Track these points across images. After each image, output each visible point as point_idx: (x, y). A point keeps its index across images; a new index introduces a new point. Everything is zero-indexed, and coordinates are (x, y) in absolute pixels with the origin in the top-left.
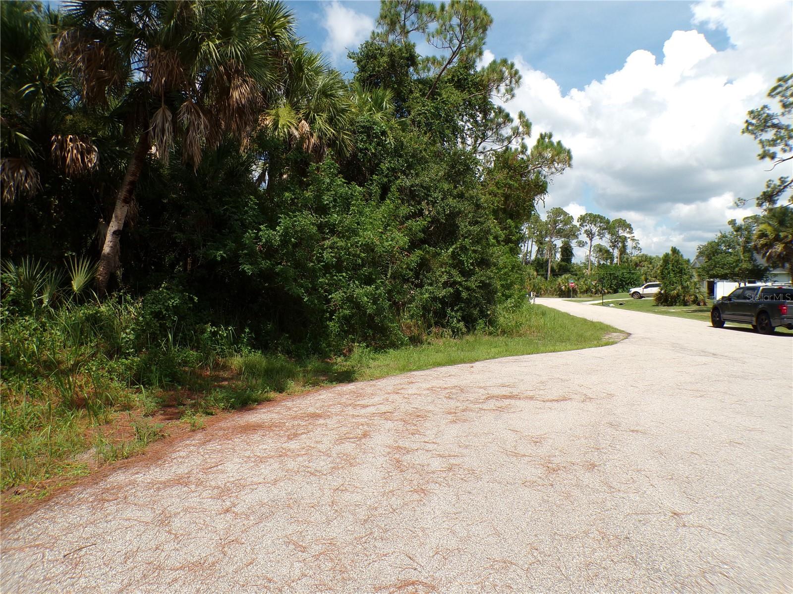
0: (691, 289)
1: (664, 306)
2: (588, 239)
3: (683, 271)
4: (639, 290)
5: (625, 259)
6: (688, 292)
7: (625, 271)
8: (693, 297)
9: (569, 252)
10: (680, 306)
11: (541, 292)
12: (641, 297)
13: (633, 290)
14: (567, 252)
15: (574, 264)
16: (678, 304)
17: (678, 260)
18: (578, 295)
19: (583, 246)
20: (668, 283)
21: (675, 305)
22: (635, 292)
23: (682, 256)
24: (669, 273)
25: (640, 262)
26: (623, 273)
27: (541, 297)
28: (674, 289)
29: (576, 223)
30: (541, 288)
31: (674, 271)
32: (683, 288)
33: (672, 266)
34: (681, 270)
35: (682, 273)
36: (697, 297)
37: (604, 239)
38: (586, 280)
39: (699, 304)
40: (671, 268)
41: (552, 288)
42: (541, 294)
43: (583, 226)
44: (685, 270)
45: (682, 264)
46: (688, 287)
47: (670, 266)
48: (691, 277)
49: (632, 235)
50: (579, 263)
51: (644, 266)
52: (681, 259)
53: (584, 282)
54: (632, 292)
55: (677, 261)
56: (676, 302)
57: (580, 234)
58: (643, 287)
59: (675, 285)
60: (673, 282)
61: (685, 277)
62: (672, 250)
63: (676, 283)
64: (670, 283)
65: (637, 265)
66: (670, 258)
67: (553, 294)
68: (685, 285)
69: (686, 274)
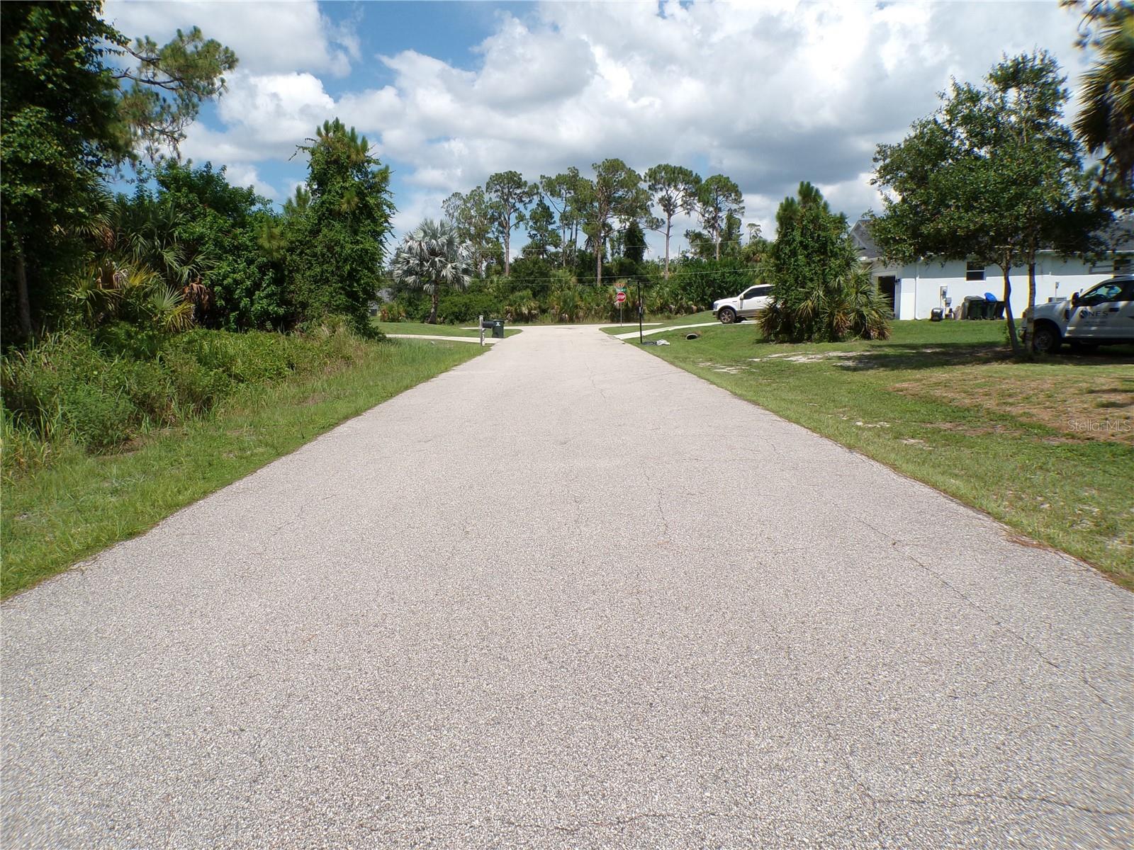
0: (847, 295)
1: (782, 342)
2: (666, 214)
3: (830, 247)
4: (733, 302)
5: (729, 250)
6: (840, 304)
7: (726, 270)
8: (852, 316)
9: (639, 240)
10: (820, 341)
11: (577, 314)
12: (739, 319)
13: (720, 303)
14: (634, 241)
15: (647, 262)
16: (816, 336)
17: (817, 217)
18: (646, 317)
19: (658, 227)
20: (791, 280)
21: (809, 339)
22: (726, 309)
23: (826, 206)
24: (794, 253)
25: (754, 254)
26: (723, 274)
27: (579, 322)
28: (807, 296)
29: (644, 186)
30: (576, 307)
31: (806, 247)
32: (828, 292)
33: (803, 235)
34: (824, 246)
35: (825, 253)
36: (862, 316)
37: (692, 213)
38: (661, 288)
39: (867, 336)
40: (798, 238)
41: (598, 305)
42: (578, 317)
43: (656, 190)
44: (833, 244)
45: (825, 229)
46: (839, 290)
47: (797, 235)
48: (848, 265)
49: (741, 205)
50: (656, 260)
51: (760, 261)
52: (823, 214)
53: (658, 293)
54: (719, 308)
55: (815, 220)
56: (810, 330)
57: (653, 205)
58: (742, 295)
59: (810, 284)
60: (805, 277)
61: (834, 263)
62: (800, 192)
63: (812, 280)
64: (796, 280)
65: (748, 259)
66: (795, 212)
67: (601, 318)
68: (833, 284)
69: (835, 255)
